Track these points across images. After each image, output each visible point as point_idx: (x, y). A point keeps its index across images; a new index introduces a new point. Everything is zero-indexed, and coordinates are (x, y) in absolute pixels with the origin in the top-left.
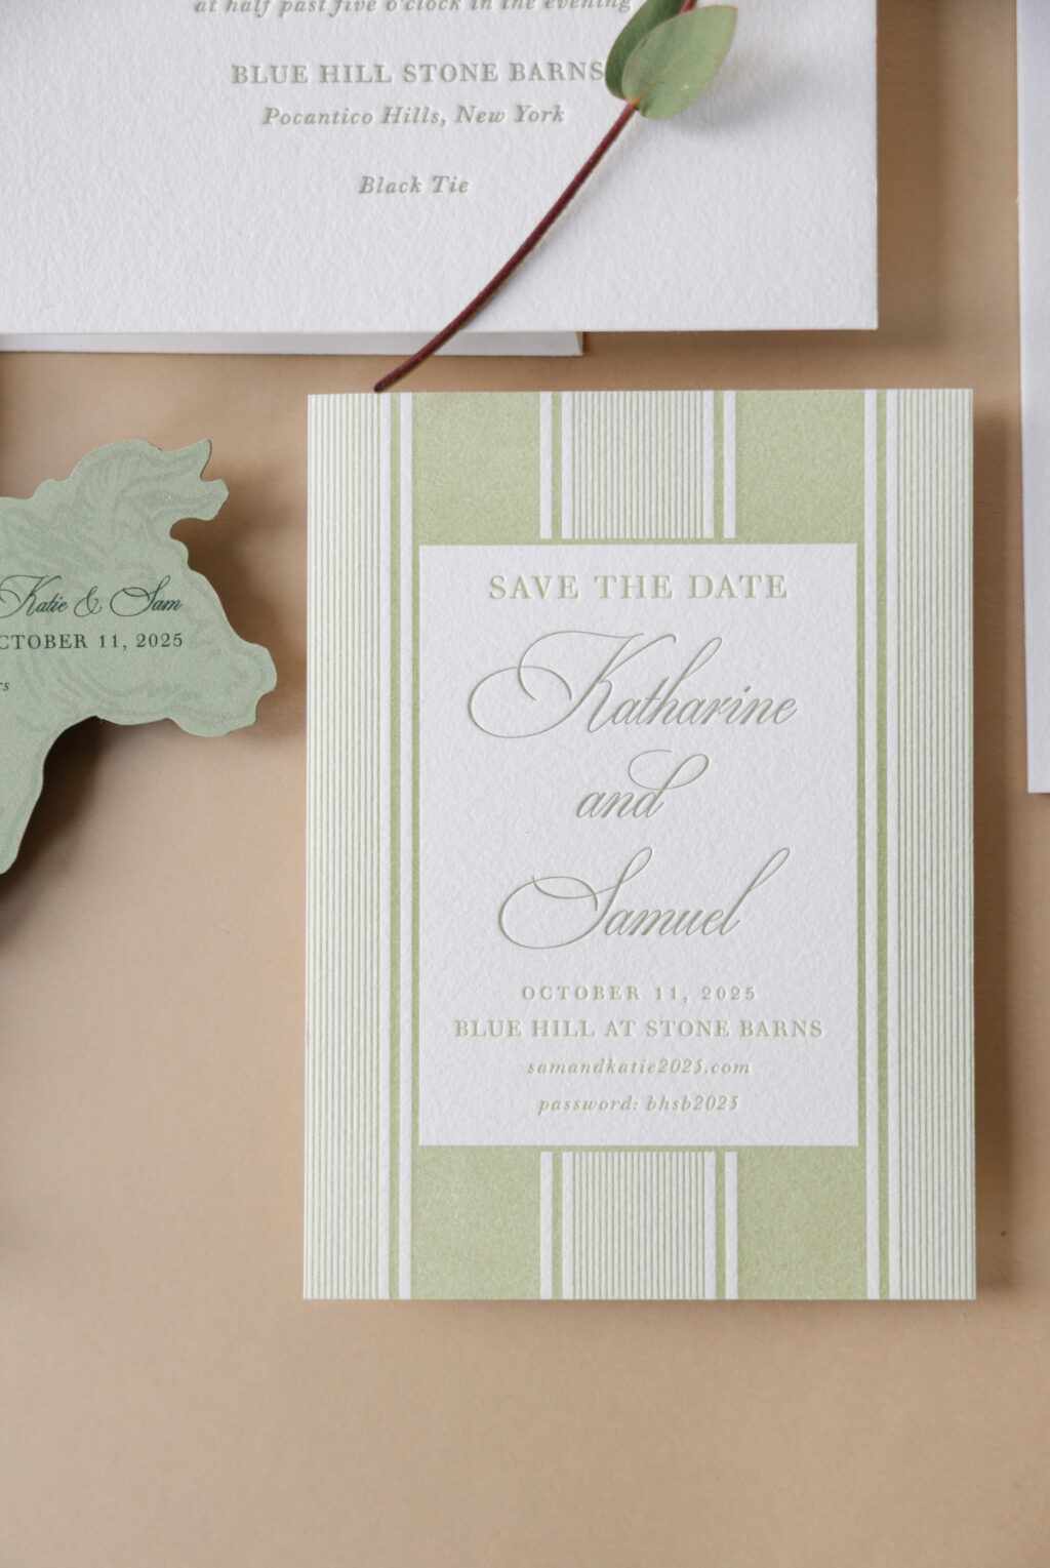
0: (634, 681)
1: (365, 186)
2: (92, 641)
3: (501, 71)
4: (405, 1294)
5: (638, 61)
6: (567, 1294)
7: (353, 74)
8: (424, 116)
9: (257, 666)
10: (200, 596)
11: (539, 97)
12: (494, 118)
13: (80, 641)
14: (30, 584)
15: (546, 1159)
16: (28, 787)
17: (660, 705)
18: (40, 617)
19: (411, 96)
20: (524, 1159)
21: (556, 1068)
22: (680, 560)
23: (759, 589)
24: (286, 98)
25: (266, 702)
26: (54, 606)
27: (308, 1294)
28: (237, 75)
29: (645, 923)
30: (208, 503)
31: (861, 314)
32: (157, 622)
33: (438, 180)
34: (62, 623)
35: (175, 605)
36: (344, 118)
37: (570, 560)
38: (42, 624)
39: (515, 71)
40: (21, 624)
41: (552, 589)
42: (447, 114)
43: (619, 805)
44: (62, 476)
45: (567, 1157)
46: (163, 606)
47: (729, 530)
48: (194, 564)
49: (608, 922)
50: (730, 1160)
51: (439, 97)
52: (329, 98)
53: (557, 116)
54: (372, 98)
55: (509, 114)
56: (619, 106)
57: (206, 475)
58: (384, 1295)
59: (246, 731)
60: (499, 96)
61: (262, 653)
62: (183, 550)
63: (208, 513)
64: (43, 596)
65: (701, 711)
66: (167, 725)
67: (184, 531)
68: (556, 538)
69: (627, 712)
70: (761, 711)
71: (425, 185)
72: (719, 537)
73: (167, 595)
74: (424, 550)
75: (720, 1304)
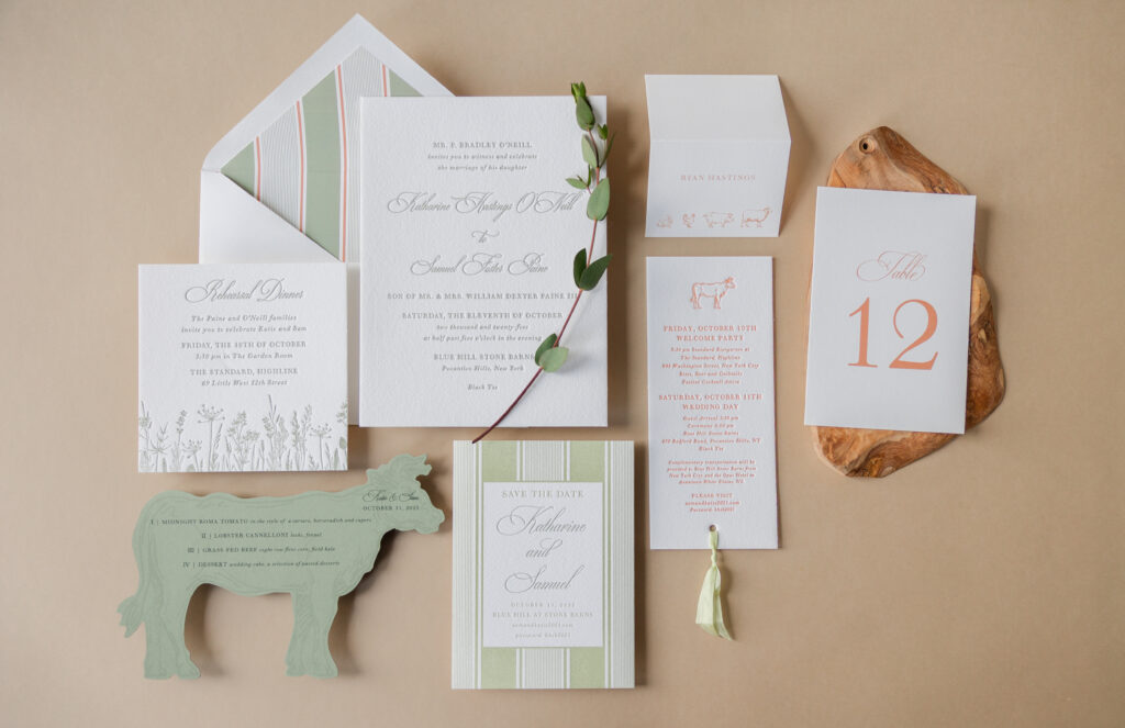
0: (542, 520)
1: (470, 387)
2: (394, 508)
3: (507, 357)
4: (479, 687)
5: (543, 358)
6: (523, 687)
7: (467, 357)
8: (486, 368)
9: (439, 515)
10: (424, 496)
11: (516, 363)
12: (505, 369)
13: (391, 508)
14: (376, 493)
15: (518, 651)
16: (377, 548)
17: (549, 526)
18: (380, 502)
19: (483, 363)
20: (512, 651)
21: (521, 625)
22: (555, 487)
23: (576, 494)
24: (449, 363)
25: (441, 525)
26: (383, 498)
27: (453, 687)
28: (436, 357)
29: (545, 586)
30: (426, 470)
31: (604, 423)
32: (412, 503)
33: (489, 386)
34: (385, 503)
35: (417, 498)
36: (464, 369)
37: (525, 486)
38: (380, 503)
39: (510, 357)
40: (375, 503)
41: (520, 494)
42: (492, 368)
43: (538, 553)
44: (386, 463)
45: (524, 650)
46: (414, 498)
47: (568, 479)
48: (422, 487)
49: (536, 585)
50: (568, 650)
51: (490, 363)
52: (461, 363)
53: (522, 369)
54: (472, 364)
55: (509, 368)
56: (538, 368)
57: (426, 463)
58: (473, 688)
59: (437, 533)
60: (506, 363)
61: (441, 512)
62: (419, 483)
63: (426, 473)
64: (381, 495)
65: (561, 528)
66: (414, 531)
67: (420, 478)
68: (521, 481)
69: (541, 528)
70: (576, 528)
71: (486, 387)
72: (565, 481)
73: (415, 495)
74: (485, 484)
75: (565, 690)
